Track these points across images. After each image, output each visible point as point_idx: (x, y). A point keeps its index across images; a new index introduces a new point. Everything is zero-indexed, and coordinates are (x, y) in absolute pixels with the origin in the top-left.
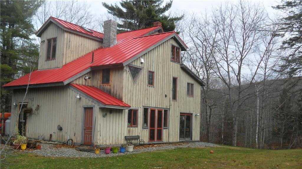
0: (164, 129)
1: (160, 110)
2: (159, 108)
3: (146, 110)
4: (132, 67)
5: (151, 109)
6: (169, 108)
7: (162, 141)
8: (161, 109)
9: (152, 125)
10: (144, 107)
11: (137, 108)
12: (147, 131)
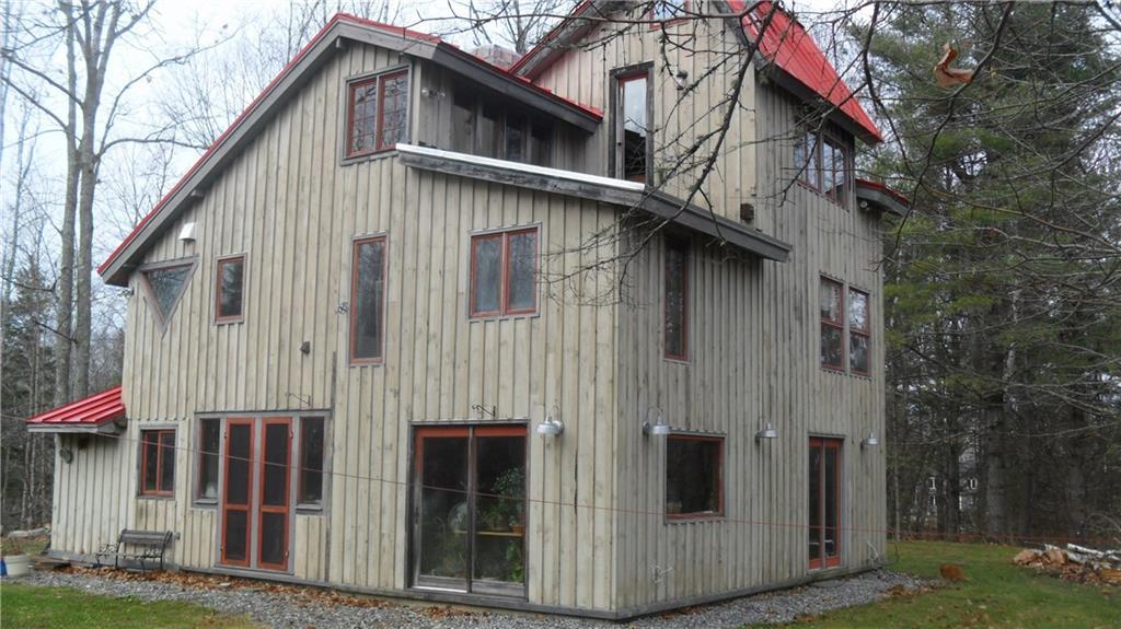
0: (300, 511)
1: (279, 422)
2: (273, 415)
3: (209, 428)
4: (156, 270)
5: (233, 422)
6: (328, 406)
7: (289, 570)
8: (283, 415)
9: (237, 489)
10: (202, 416)
11: (170, 424)
12: (215, 516)
